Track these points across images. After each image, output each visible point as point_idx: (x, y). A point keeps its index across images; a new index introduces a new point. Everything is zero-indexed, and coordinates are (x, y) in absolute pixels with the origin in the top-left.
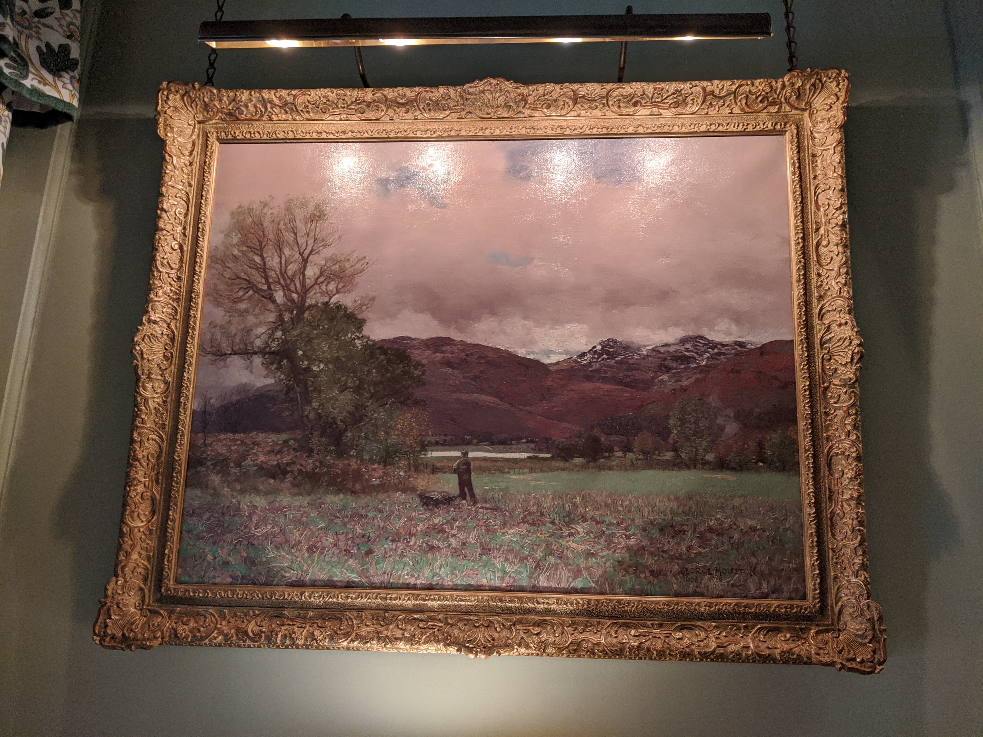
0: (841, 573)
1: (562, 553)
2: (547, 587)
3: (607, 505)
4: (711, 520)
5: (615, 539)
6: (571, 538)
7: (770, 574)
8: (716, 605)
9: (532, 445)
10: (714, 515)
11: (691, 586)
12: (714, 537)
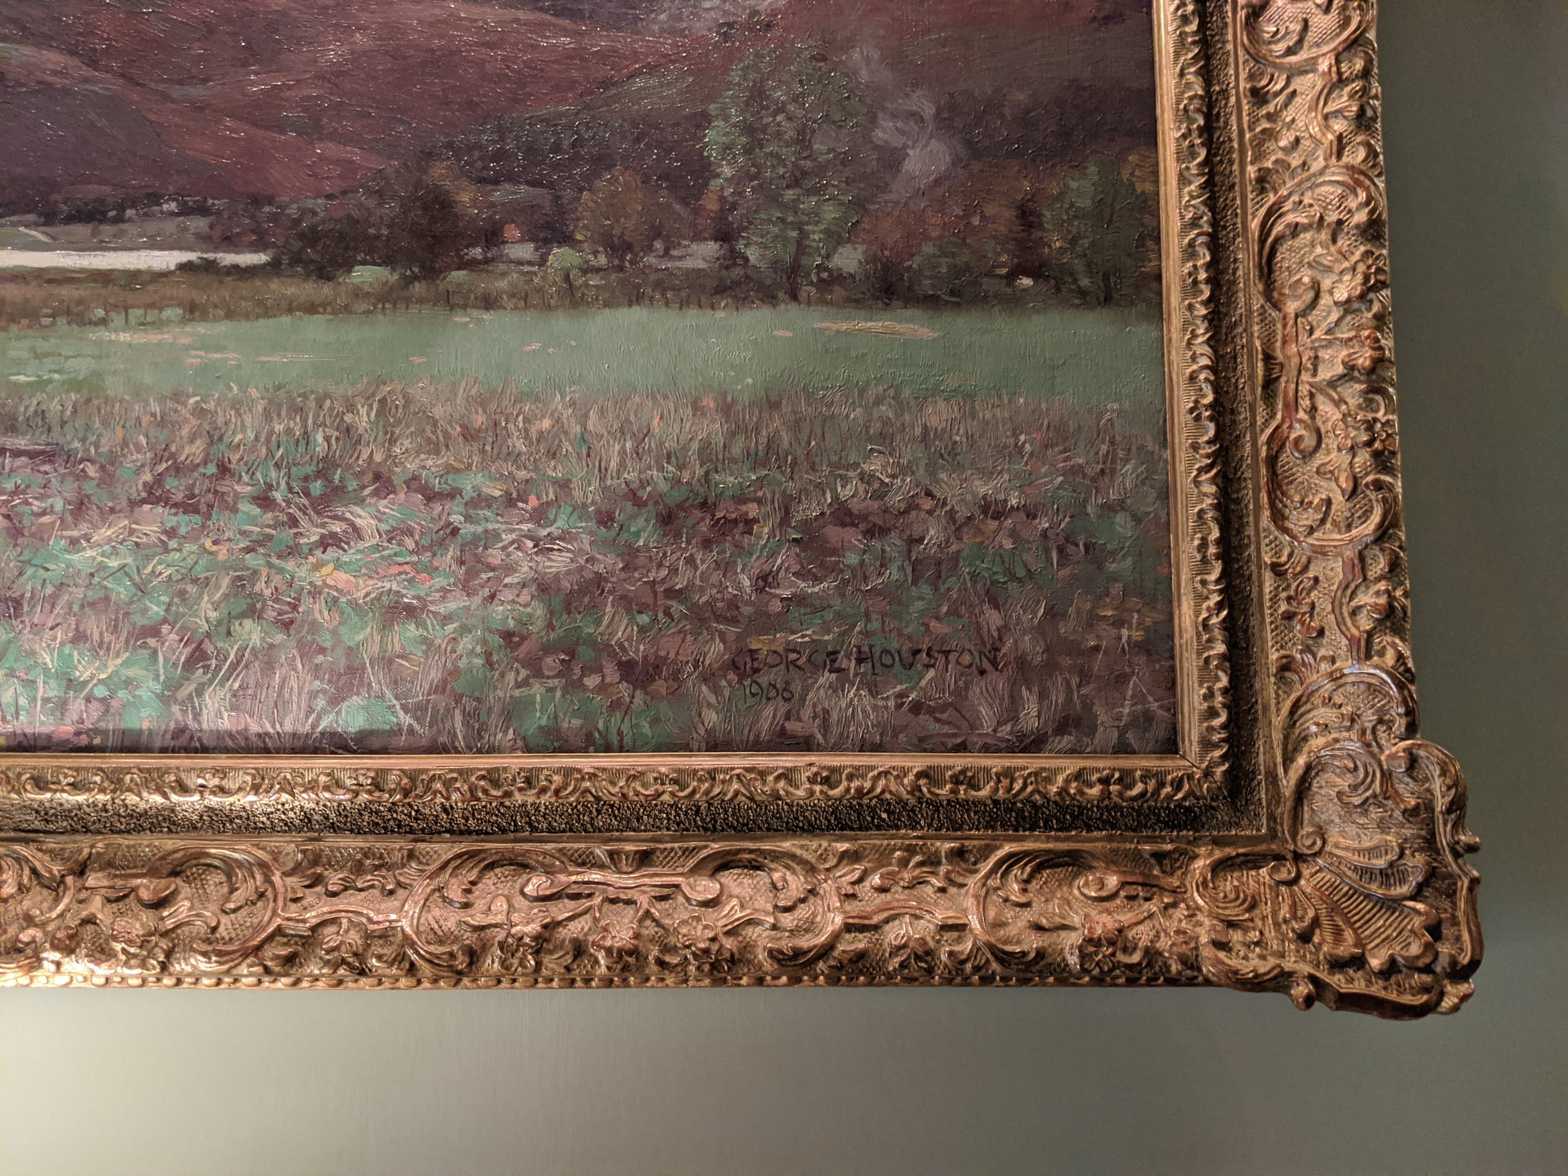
0: (1307, 649)
1: (295, 608)
2: (231, 735)
3: (469, 435)
4: (845, 480)
5: (495, 556)
6: (332, 553)
7: (1050, 666)
8: (850, 777)
9: (199, 224)
10: (856, 465)
11: (768, 712)
12: (854, 537)
